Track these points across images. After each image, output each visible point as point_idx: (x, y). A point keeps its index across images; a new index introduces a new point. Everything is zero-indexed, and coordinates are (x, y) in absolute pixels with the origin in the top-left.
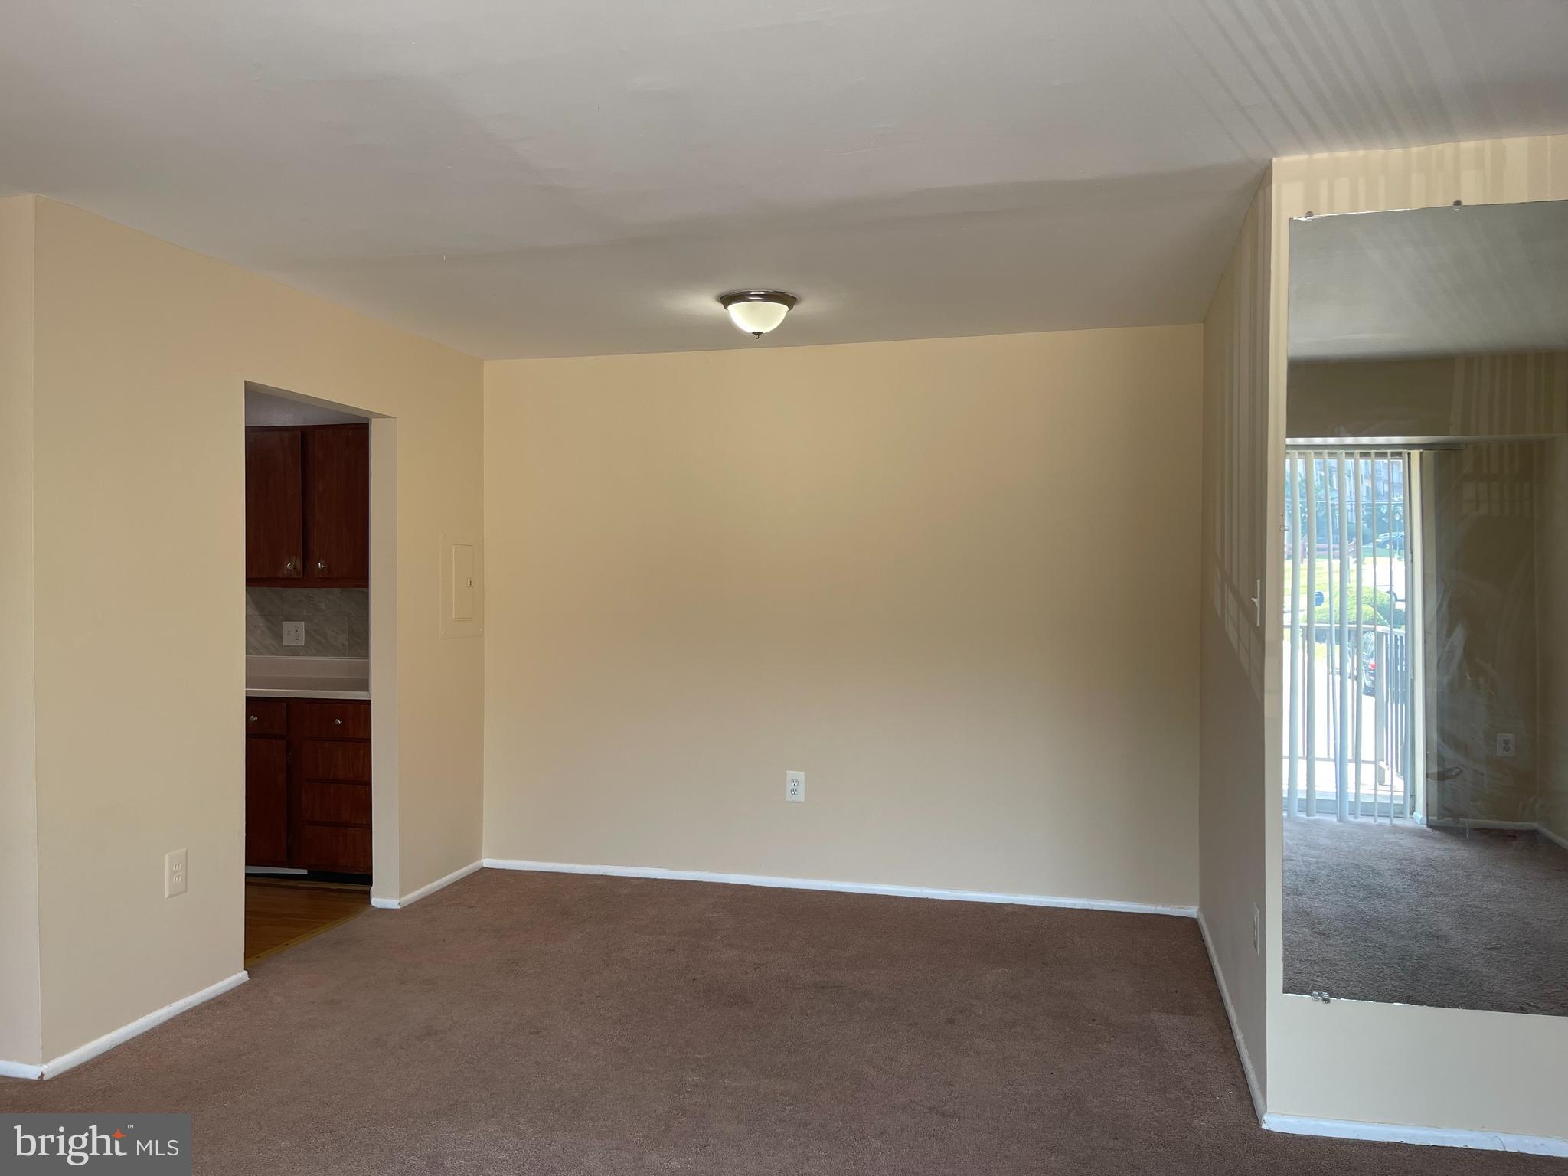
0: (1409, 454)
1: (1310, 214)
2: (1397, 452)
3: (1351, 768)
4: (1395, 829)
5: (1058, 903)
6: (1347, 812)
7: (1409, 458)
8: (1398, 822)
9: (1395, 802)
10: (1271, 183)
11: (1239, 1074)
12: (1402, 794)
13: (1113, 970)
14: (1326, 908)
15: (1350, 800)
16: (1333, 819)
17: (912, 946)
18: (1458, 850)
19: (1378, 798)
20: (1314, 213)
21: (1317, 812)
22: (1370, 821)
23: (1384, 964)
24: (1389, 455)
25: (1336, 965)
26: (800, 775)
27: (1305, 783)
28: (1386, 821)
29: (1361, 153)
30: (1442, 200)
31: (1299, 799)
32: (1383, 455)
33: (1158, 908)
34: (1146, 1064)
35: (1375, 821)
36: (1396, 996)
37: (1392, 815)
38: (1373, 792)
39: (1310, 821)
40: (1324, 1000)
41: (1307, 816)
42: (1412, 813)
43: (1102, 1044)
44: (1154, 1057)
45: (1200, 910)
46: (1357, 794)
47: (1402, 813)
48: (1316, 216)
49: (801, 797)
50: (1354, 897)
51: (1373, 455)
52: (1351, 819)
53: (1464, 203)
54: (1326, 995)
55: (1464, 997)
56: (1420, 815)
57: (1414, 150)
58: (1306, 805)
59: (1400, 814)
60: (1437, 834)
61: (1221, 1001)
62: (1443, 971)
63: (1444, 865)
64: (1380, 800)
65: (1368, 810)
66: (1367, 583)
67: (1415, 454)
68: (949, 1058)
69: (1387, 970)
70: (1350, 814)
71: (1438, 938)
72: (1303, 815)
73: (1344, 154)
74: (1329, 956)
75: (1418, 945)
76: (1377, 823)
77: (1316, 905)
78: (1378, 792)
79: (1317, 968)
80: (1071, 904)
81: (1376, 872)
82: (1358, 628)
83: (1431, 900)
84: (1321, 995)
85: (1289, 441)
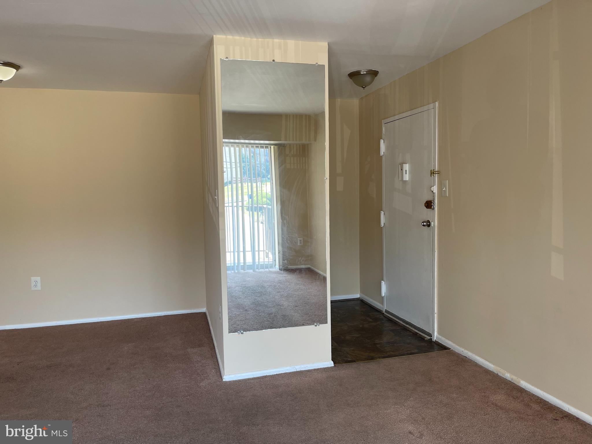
0: (270, 147)
1: (227, 58)
2: (267, 146)
3: (257, 253)
4: (270, 272)
5: (155, 315)
6: (256, 268)
7: (271, 148)
8: (271, 270)
9: (270, 263)
10: (213, 44)
11: (217, 364)
12: (272, 260)
13: (174, 336)
14: (247, 302)
15: (257, 264)
16: (251, 271)
17: (93, 342)
18: (288, 276)
19: (265, 262)
20: (228, 58)
21: (247, 269)
22: (263, 270)
23: (264, 317)
24: (264, 147)
25: (250, 320)
26: (38, 279)
27: (243, 259)
28: (267, 270)
29: (243, 38)
30: (269, 59)
31: (241, 266)
32: (262, 147)
33: (192, 311)
34: (185, 368)
35: (264, 270)
36: (267, 327)
37: (269, 267)
38: (263, 261)
39: (245, 273)
40: (242, 333)
41: (244, 271)
42: (275, 266)
43: (169, 364)
44: (187, 364)
45: (207, 309)
46: (259, 262)
47: (272, 266)
48: (230, 59)
49: (39, 288)
50: (257, 296)
51: (260, 147)
52: (257, 270)
53: (276, 61)
54: (242, 331)
55: (287, 324)
56: (277, 266)
57: (260, 40)
58: (243, 268)
59: (271, 267)
60: (282, 272)
61: (212, 340)
62: (281, 316)
63: (284, 282)
64: (266, 263)
65: (262, 267)
66: (264, 192)
67: (272, 147)
68: (107, 383)
69: (265, 319)
70: (257, 269)
71: (280, 306)
72: (243, 271)
73: (237, 38)
74: (247, 317)
75: (274, 309)
76: (265, 271)
77: (245, 301)
78: (265, 261)
79: (244, 322)
80: (160, 314)
81: (263, 287)
82: (257, 206)
83: (279, 294)
84: (240, 332)
85: (224, 140)
